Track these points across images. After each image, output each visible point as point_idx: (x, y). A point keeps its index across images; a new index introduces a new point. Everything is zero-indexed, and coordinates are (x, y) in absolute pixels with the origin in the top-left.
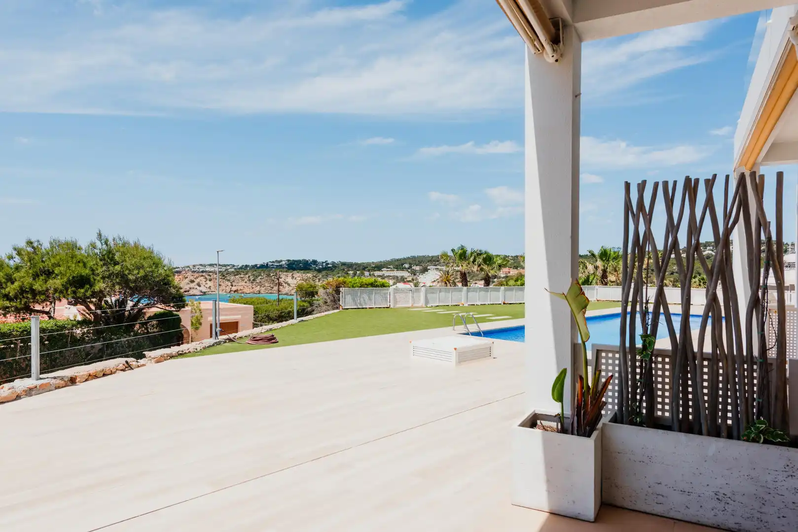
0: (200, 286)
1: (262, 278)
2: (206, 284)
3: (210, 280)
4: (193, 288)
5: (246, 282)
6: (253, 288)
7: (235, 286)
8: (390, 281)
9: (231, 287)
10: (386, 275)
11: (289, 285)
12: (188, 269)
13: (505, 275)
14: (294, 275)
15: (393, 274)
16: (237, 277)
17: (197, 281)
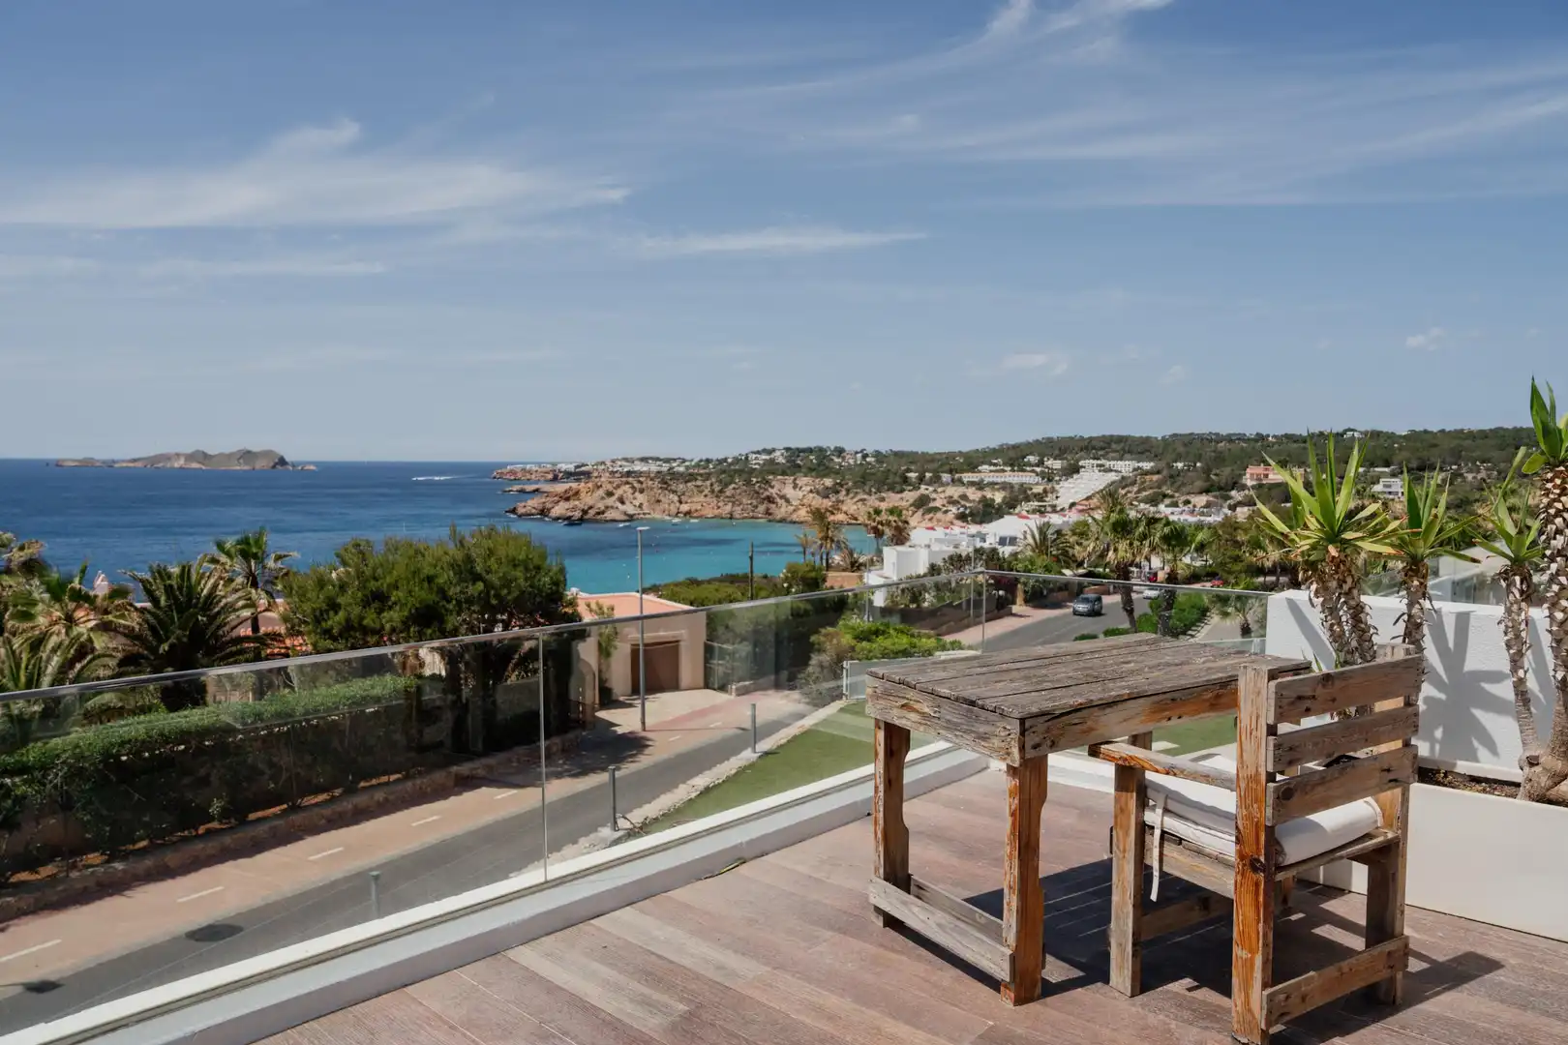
0: (623, 503)
1: (736, 486)
2: (635, 498)
3: (642, 491)
4: (612, 507)
5: (706, 496)
6: (719, 507)
7: (686, 503)
8: (997, 493)
9: (678, 504)
10: (986, 480)
11: (787, 501)
12: (603, 467)
13: (1255, 483)
14: (797, 482)
15: (1003, 480)
16: (689, 484)
17: (619, 492)
